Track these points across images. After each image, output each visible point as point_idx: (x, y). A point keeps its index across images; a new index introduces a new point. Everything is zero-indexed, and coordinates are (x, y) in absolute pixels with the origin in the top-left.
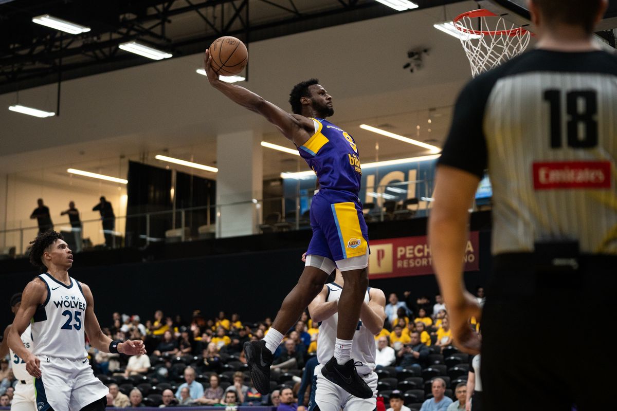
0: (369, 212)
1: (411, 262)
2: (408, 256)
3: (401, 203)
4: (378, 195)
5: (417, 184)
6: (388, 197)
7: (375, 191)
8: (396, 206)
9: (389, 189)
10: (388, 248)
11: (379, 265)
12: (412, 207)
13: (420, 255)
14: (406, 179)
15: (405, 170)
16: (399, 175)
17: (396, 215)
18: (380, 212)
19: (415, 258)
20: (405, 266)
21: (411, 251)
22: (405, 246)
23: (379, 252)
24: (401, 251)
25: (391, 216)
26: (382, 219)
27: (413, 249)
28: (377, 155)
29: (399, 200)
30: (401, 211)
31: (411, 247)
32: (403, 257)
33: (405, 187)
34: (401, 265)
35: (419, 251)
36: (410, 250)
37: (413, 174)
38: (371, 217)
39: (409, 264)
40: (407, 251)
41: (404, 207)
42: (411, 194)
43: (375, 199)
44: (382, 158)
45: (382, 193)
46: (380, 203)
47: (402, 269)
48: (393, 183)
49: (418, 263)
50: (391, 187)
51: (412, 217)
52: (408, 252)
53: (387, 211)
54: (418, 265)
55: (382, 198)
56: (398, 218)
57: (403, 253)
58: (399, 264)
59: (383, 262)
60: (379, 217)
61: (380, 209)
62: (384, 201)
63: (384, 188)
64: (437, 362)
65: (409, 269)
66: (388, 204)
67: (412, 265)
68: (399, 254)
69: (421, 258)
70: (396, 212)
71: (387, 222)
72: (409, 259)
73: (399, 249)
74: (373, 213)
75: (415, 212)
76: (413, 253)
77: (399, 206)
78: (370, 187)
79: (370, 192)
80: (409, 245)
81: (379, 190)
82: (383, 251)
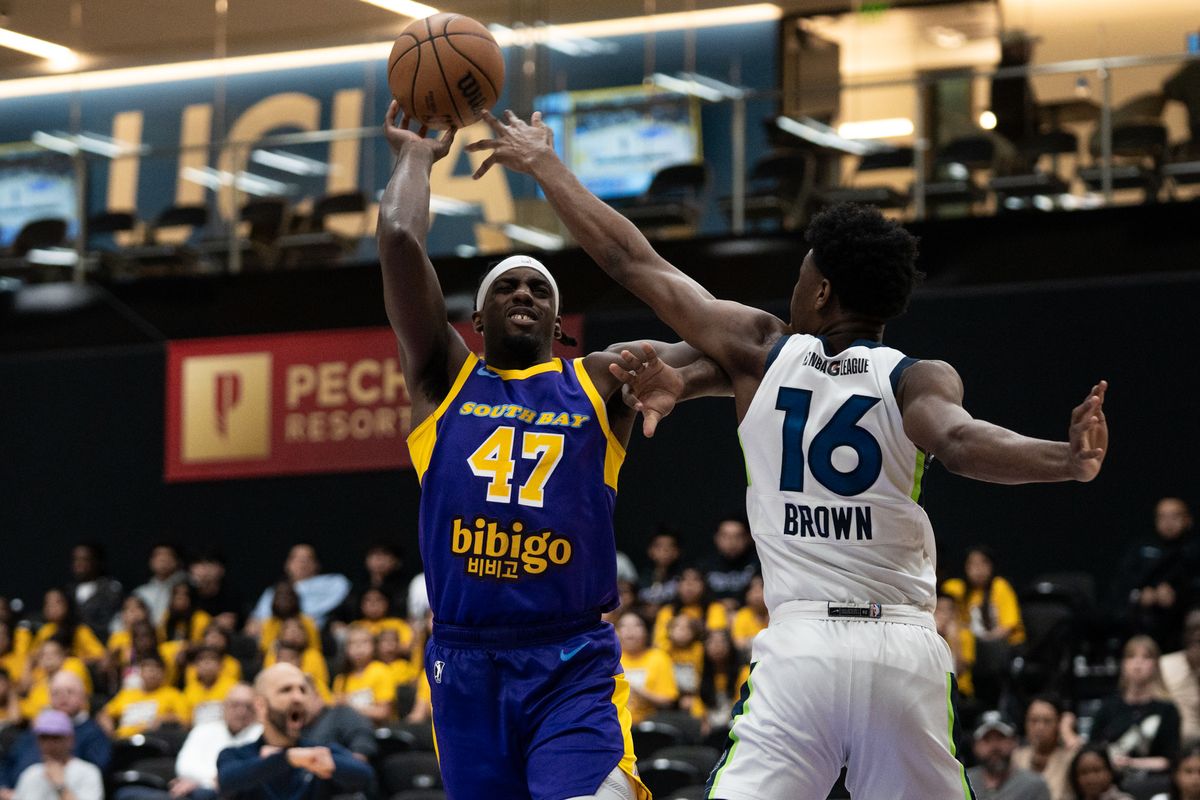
0: (192, 239)
1: (337, 419)
2: (326, 398)
3: (305, 207)
4: (221, 179)
5: (363, 142)
6: (260, 186)
7: (213, 162)
8: (286, 220)
9: (265, 158)
10: (253, 368)
11: (221, 427)
12: (344, 225)
13: (369, 396)
14: (326, 121)
15: (322, 90)
16: (300, 109)
17: (286, 252)
18: (227, 239)
19: (351, 406)
20: (316, 433)
21: (338, 383)
22: (314, 362)
23: (220, 381)
24: (302, 381)
25: (269, 256)
26: (235, 264)
27: (345, 376)
28: (221, 31)
29: (298, 198)
30: (305, 238)
31: (338, 367)
32: (309, 404)
33: (320, 151)
34: (301, 432)
35: (368, 382)
36: (334, 376)
37: (349, 104)
38: (195, 257)
39: (328, 428)
40: (324, 380)
41: (316, 221)
42: (342, 176)
43: (210, 194)
44: (241, 44)
45: (234, 172)
46: (227, 208)
47: (304, 446)
48: (277, 138)
49: (362, 424)
50: (271, 149)
51: (345, 259)
52: (326, 384)
53: (254, 235)
54: (361, 433)
55: (234, 189)
56: (292, 262)
57: (306, 388)
58: (294, 428)
59: (235, 417)
60: (223, 255)
61: (228, 227)
62: (243, 200)
63: (243, 153)
64: (424, 781)
65: (328, 446)
66: (257, 210)
67: (340, 432)
68: (295, 392)
69: (373, 407)
70: (287, 240)
71: (253, 277)
72: (329, 410)
73: (295, 373)
74: (205, 240)
75: (354, 243)
76: (345, 390)
77: (297, 221)
78: (194, 149)
79: (194, 166)
80: (332, 358)
81: (226, 158)
82: (236, 381)
